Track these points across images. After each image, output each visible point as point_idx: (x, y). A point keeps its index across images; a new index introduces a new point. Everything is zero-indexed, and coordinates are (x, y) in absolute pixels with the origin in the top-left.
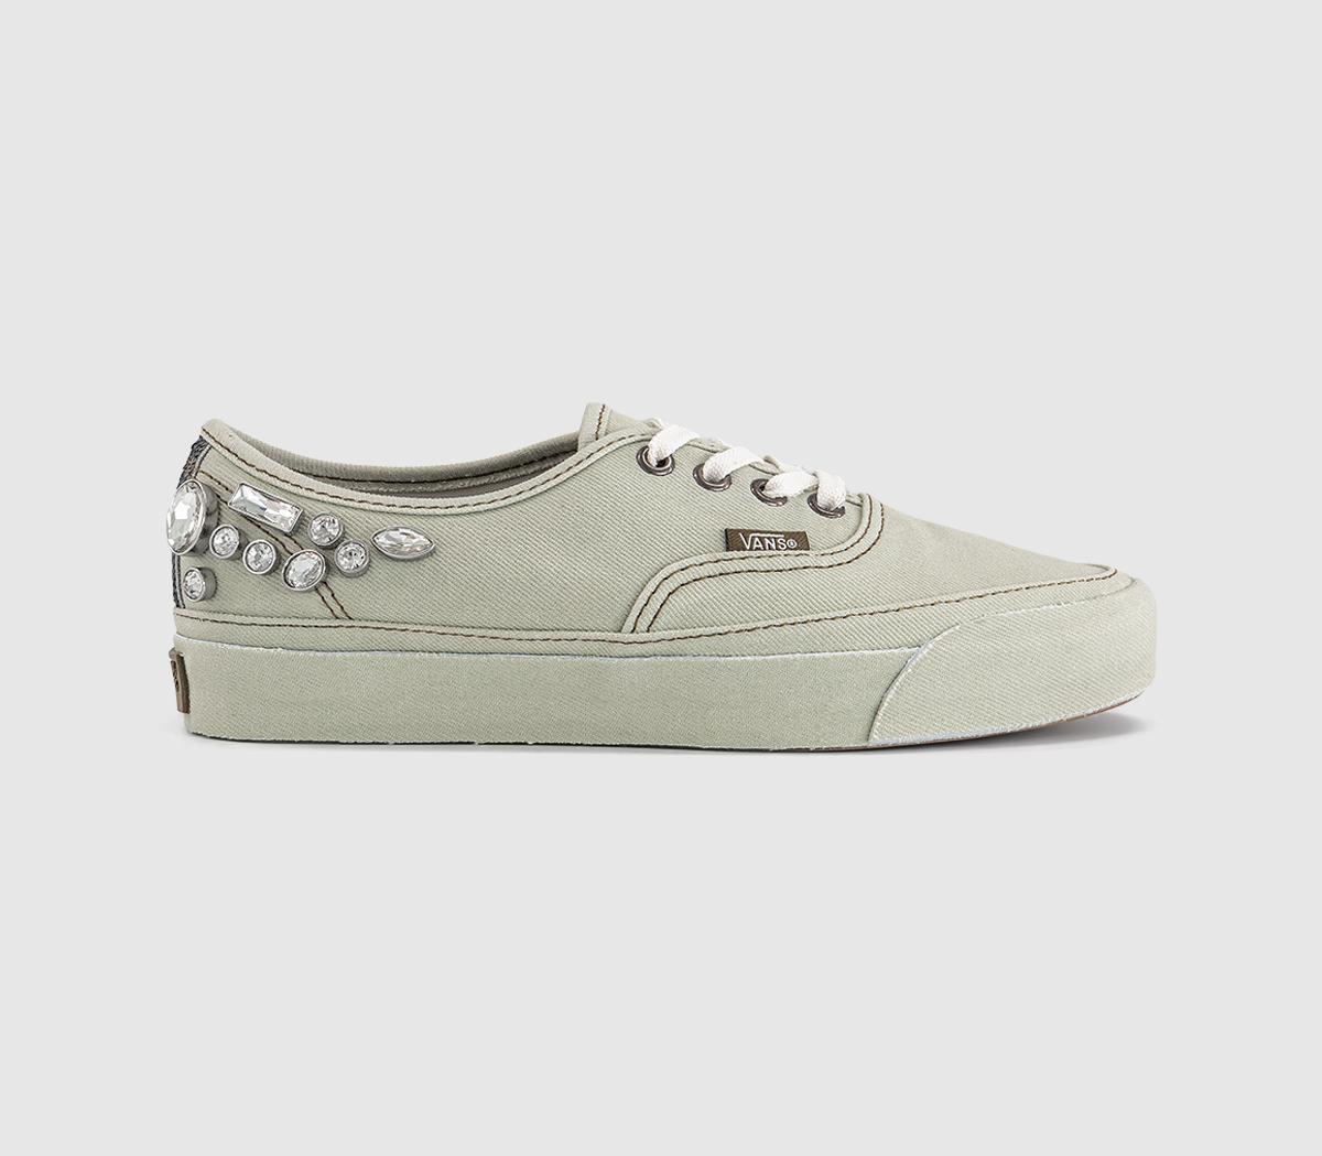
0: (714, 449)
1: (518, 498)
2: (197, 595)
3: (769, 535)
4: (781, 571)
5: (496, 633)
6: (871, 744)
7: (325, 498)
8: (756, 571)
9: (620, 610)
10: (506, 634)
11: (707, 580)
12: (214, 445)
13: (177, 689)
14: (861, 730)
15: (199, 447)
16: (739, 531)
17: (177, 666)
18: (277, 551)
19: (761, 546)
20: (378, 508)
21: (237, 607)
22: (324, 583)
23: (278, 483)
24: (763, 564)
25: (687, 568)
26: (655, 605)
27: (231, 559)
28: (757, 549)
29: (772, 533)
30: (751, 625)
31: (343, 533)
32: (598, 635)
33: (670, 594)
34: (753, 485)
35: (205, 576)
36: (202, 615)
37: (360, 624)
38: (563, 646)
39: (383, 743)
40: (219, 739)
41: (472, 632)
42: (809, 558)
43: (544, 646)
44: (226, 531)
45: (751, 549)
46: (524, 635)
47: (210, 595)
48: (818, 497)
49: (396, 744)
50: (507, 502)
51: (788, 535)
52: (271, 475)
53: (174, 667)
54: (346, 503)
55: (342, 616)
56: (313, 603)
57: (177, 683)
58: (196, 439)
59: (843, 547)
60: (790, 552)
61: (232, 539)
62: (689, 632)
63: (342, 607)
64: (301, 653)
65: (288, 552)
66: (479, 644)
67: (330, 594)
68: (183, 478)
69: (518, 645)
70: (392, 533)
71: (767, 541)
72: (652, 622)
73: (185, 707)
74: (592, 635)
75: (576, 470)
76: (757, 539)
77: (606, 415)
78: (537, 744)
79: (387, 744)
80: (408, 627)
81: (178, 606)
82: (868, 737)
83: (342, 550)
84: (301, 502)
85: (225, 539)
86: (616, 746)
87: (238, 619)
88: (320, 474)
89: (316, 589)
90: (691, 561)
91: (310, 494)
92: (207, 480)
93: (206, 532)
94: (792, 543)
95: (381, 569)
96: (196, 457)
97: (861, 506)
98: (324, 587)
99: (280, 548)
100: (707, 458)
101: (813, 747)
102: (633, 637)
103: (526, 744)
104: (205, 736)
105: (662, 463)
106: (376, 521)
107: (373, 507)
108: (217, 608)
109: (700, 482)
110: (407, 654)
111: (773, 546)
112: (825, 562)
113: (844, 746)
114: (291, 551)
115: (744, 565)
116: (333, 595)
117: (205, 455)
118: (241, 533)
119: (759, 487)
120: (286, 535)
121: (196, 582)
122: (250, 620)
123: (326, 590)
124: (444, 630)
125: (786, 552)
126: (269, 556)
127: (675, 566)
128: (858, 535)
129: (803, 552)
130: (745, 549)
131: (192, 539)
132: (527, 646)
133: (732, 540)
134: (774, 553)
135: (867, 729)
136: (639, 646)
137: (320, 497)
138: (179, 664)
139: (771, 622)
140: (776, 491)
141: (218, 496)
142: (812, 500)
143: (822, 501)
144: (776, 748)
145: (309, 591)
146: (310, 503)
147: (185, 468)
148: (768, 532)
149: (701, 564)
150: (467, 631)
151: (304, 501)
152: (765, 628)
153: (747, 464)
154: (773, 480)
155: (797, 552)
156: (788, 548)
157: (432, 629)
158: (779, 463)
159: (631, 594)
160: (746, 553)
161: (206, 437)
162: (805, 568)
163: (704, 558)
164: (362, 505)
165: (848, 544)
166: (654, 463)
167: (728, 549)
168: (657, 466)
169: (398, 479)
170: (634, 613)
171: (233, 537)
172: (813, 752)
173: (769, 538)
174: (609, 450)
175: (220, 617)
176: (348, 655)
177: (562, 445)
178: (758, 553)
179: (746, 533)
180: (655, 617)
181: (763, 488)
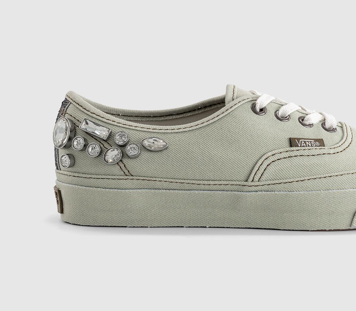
0: (282, 104)
1: (202, 125)
2: (67, 165)
3: (308, 140)
4: (314, 155)
5: (194, 182)
6: (352, 228)
7: (120, 125)
8: (304, 156)
9: (247, 172)
10: (199, 182)
11: (283, 159)
12: (72, 102)
13: (58, 203)
14: (348, 222)
15: (65, 103)
16: (295, 138)
17: (58, 194)
18: (101, 147)
19: (305, 145)
20: (143, 129)
21: (83, 171)
22: (121, 161)
23: (100, 118)
24: (306, 153)
25: (274, 154)
26: (261, 170)
27: (82, 150)
28: (303, 146)
29: (309, 139)
30: (302, 179)
31: (129, 140)
32: (238, 183)
33: (268, 165)
34: (299, 119)
35: (70, 158)
36: (69, 173)
37: (136, 178)
38: (222, 187)
39: (146, 227)
40: (77, 225)
41: (184, 181)
42: (325, 150)
43: (215, 187)
44: (78, 139)
45: (301, 146)
46: (206, 182)
47: (72, 165)
48: (326, 124)
49: (151, 227)
50: (197, 127)
51: (316, 140)
52: (97, 115)
53: (56, 194)
54: (129, 127)
55: (129, 174)
56: (116, 170)
57: (58, 201)
58: (64, 99)
59: (338, 145)
60: (318, 147)
61: (81, 142)
62: (277, 182)
63: (129, 171)
64: (111, 190)
65: (106, 148)
66: (187, 186)
67: (123, 165)
68: (59, 116)
69: (203, 187)
70: (150, 140)
71: (307, 143)
72: (260, 177)
73: (62, 211)
74: (235, 183)
75: (226, 113)
76: (303, 142)
77: (236, 90)
78: (210, 227)
79: (147, 227)
80: (157, 179)
81: (57, 169)
82: (351, 225)
83: (128, 148)
84: (110, 127)
85: (78, 143)
86: (244, 228)
87: (84, 176)
88: (114, 113)
89: (117, 163)
90: (276, 151)
91: (114, 123)
92: (70, 117)
93: (70, 139)
94: (317, 143)
95: (145, 155)
96: (65, 107)
97: (342, 127)
98: (121, 163)
99: (102, 146)
100: (280, 108)
101: (328, 229)
102: (253, 184)
103: (205, 227)
104: (70, 223)
105: (261, 110)
106: (142, 135)
107: (141, 129)
108: (75, 171)
109: (278, 118)
110: (156, 191)
111: (310, 145)
112: (332, 151)
113: (340, 229)
114: (107, 147)
115: (298, 153)
116: (125, 166)
117: (68, 107)
118: (85, 140)
119: (301, 120)
120: (104, 140)
121: (66, 160)
122: (90, 176)
123: (122, 164)
124: (172, 180)
125: (316, 147)
126: (98, 149)
127: (270, 154)
128: (344, 140)
129: (322, 147)
130: (298, 146)
131: (64, 142)
132: (207, 187)
133: (292, 142)
134: (311, 148)
135: (350, 222)
136: (255, 187)
137: (118, 124)
138: (58, 193)
139: (311, 177)
140: (309, 122)
141: (75, 124)
142: (323, 125)
143: (327, 126)
144: (312, 230)
145: (115, 164)
146: (114, 127)
147: (60, 111)
148: (307, 139)
149: (280, 153)
150: (182, 181)
151: (111, 126)
152: (308, 180)
153: (296, 110)
154: (307, 117)
155: (320, 147)
156: (316, 146)
157: (167, 180)
158: (306, 109)
159: (251, 165)
160: (299, 148)
161: (68, 99)
162: (323, 154)
163: (282, 150)
164: (136, 128)
165: (340, 144)
166: (258, 110)
167: (291, 146)
168: (260, 111)
169: (146, 116)
170: (253, 174)
171: (82, 141)
172: (328, 231)
173: (308, 141)
174: (240, 105)
175: (76, 175)
176: (131, 191)
177: (214, 101)
178: (304, 148)
179: (299, 139)
180: (262, 175)
181: (303, 120)
